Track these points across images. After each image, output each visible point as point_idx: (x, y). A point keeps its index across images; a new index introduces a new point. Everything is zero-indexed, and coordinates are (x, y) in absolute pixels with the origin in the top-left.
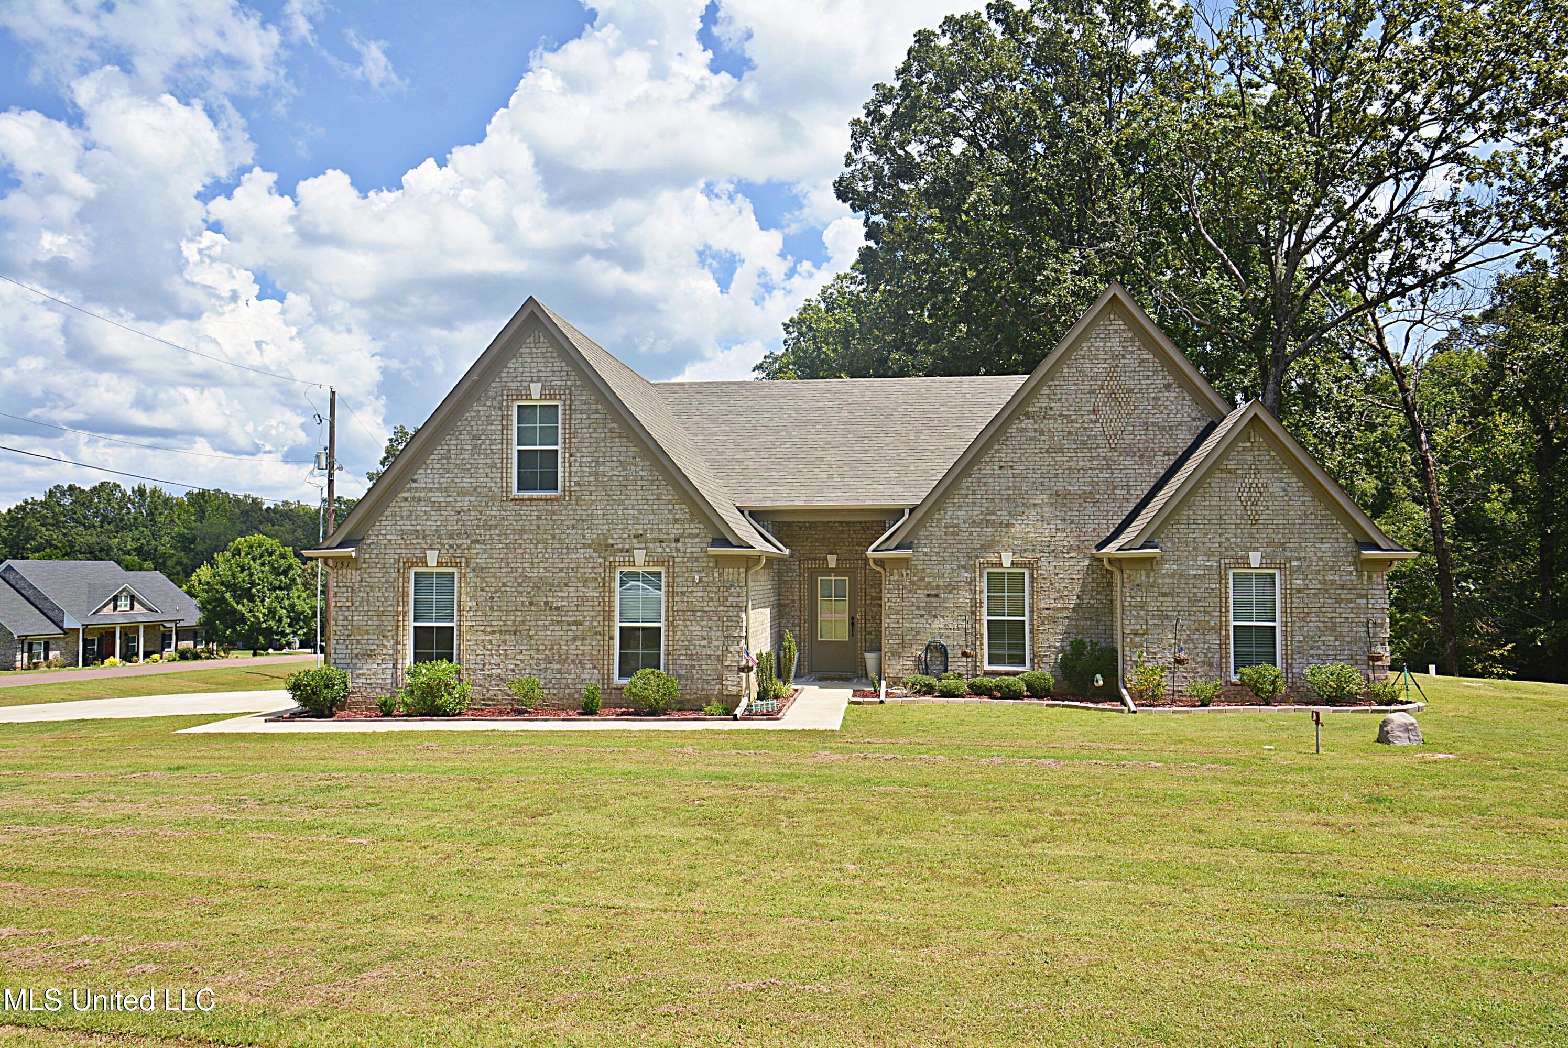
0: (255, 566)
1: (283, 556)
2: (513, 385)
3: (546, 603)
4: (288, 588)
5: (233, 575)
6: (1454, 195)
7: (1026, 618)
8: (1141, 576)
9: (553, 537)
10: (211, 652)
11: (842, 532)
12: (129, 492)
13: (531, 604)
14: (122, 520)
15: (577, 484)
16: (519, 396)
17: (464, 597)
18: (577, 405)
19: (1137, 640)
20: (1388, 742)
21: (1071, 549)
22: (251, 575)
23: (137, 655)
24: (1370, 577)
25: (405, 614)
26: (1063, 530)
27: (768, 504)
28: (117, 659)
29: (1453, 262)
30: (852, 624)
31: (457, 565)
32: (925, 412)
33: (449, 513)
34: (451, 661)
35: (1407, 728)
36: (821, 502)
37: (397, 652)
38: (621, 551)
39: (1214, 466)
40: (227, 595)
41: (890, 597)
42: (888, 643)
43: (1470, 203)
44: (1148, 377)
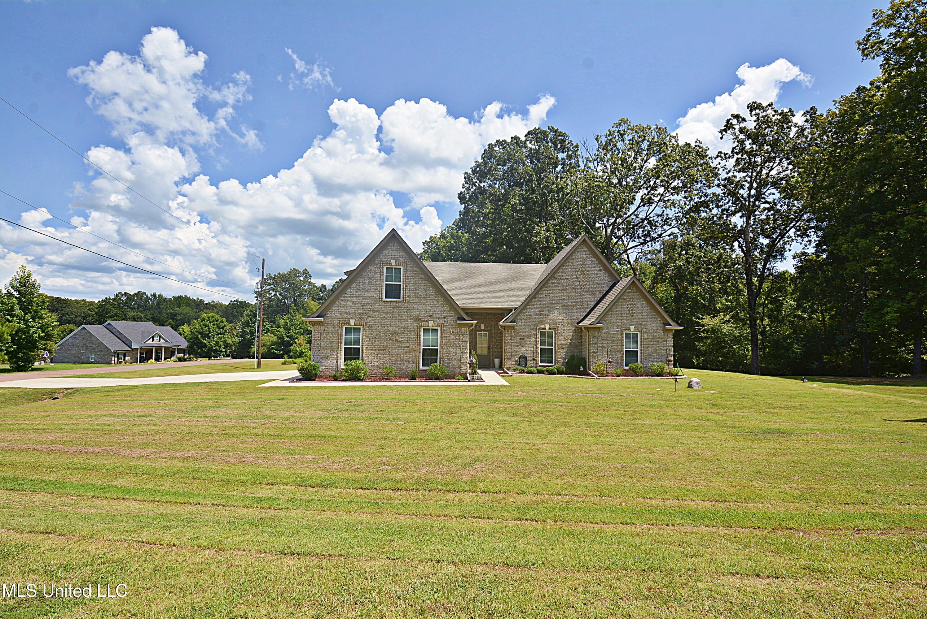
0: (211, 325)
1: (222, 322)
2: (385, 260)
3: (396, 340)
4: (224, 334)
5: (202, 329)
6: (663, 212)
7: (553, 347)
8: (596, 333)
9: (399, 315)
10: (190, 358)
11: (486, 316)
12: (149, 296)
13: (390, 340)
14: (146, 306)
15: (408, 297)
16: (387, 264)
17: (364, 337)
18: (409, 268)
19: (594, 355)
20: (692, 388)
21: (569, 324)
22: (209, 329)
23: (161, 359)
24: (667, 335)
25: (341, 343)
26: (566, 317)
27: (465, 306)
28: (153, 361)
29: (661, 234)
30: (489, 349)
31: (362, 325)
32: (511, 276)
33: (359, 306)
34: (359, 359)
35: (697, 383)
36: (482, 306)
37: (338, 357)
38: (424, 321)
39: (619, 298)
40: (199, 336)
41: (507, 339)
42: (506, 355)
43: (667, 215)
44: (594, 267)
